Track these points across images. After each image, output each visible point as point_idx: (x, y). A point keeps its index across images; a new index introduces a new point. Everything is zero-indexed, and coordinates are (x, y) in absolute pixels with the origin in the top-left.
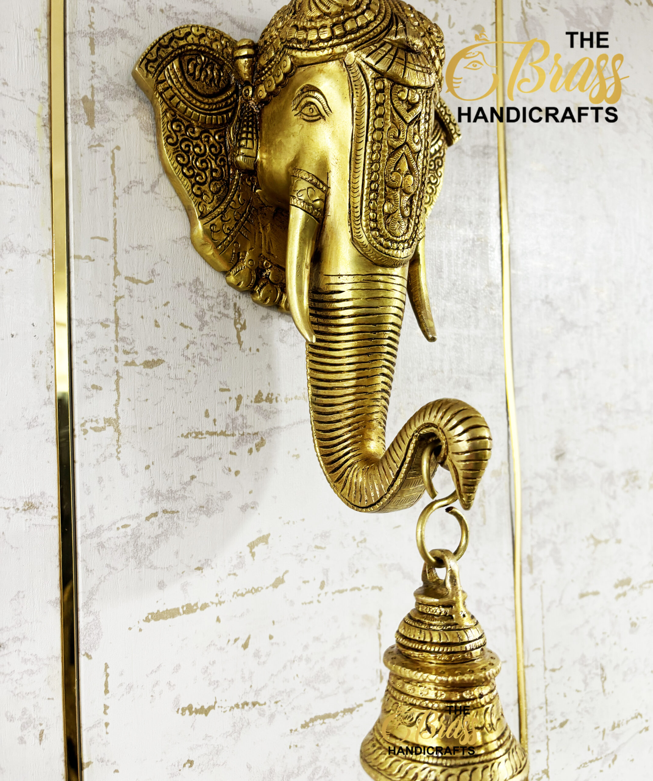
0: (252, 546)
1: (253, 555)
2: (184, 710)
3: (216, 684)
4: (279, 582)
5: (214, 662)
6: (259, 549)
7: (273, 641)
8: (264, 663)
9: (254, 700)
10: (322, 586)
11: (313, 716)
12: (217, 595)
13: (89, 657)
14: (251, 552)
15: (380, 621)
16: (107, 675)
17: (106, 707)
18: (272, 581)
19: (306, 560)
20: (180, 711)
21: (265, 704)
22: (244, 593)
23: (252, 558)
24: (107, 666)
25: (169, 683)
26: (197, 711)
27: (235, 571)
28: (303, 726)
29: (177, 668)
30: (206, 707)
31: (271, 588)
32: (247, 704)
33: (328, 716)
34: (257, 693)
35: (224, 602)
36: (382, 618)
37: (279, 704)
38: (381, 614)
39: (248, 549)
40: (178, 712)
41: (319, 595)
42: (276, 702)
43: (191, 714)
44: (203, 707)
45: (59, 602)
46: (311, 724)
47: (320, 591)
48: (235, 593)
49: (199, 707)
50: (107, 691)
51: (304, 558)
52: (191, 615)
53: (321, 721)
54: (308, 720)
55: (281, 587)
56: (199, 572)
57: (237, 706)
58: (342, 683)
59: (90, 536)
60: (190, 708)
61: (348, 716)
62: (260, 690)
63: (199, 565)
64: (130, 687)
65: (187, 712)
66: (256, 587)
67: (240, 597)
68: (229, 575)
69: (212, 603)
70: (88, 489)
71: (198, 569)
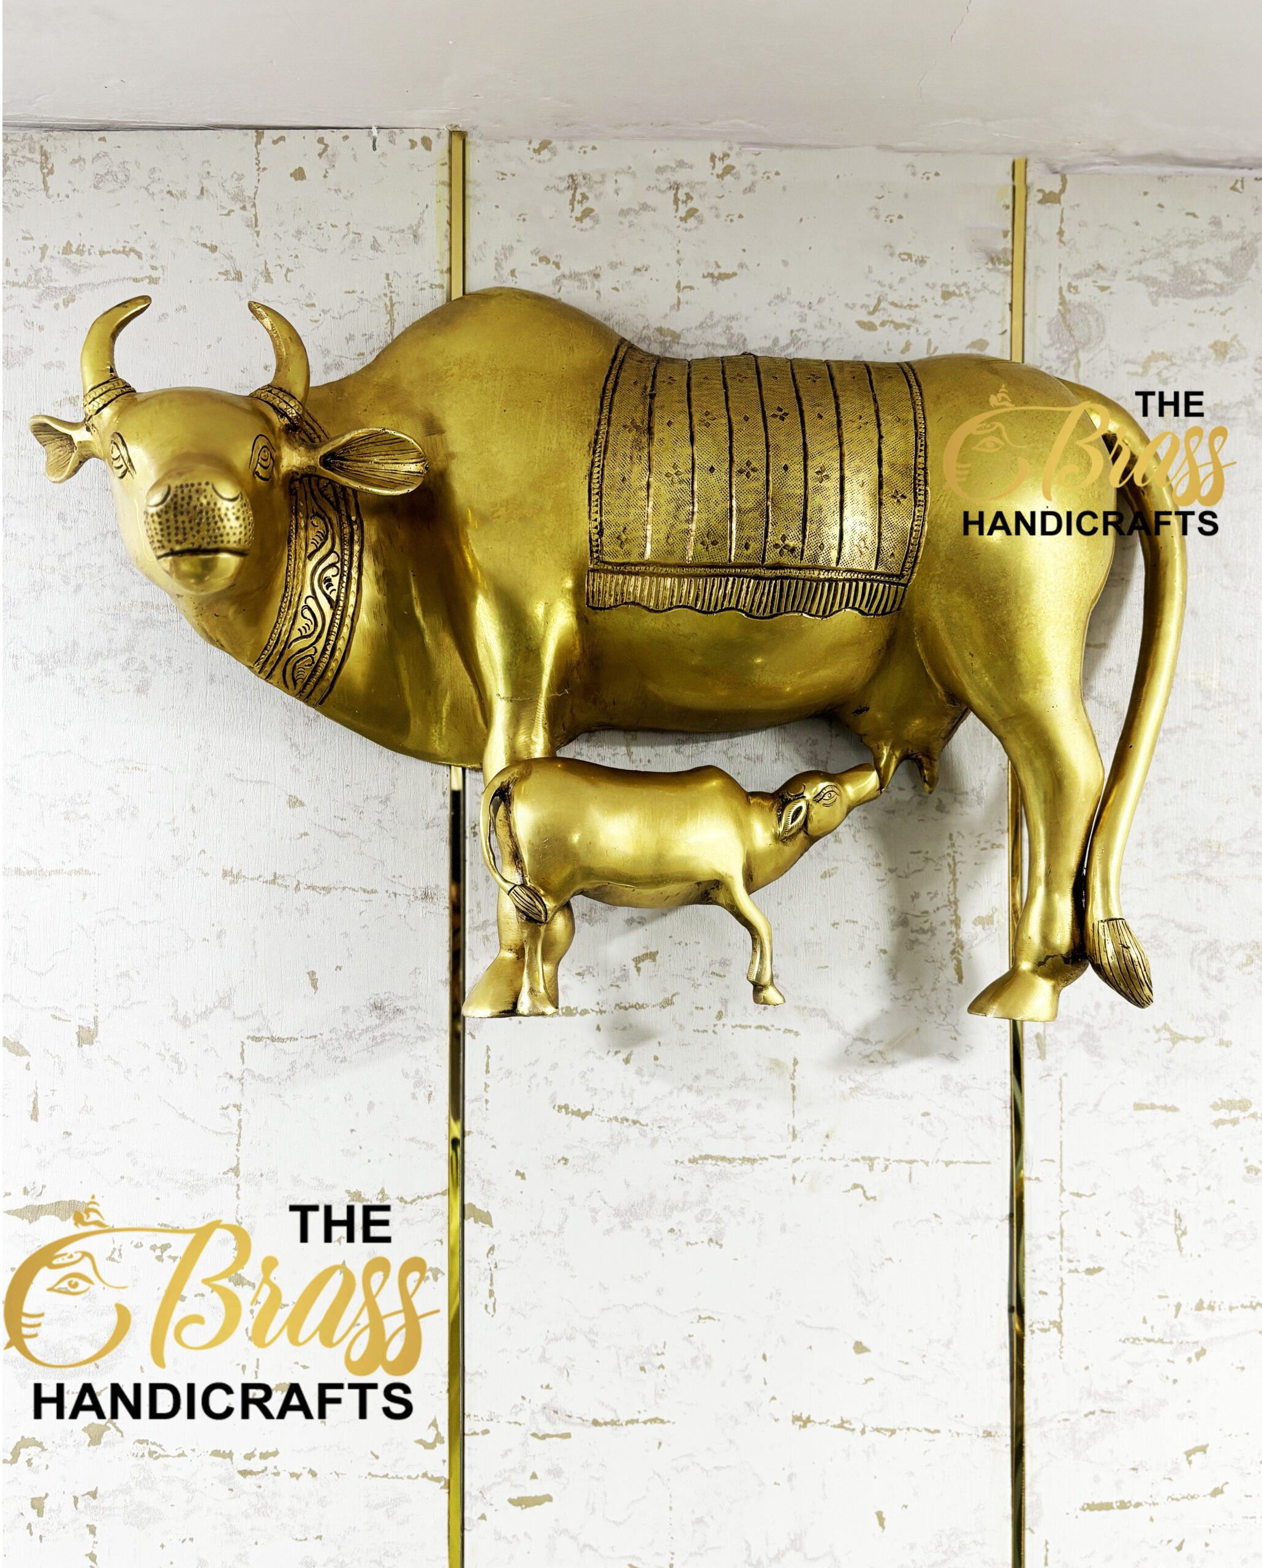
0: (638, 960)
1: (638, 970)
2: (560, 1108)
3: (595, 1091)
4: (668, 1002)
5: (592, 1070)
6: (646, 965)
7: (657, 1062)
8: (647, 1083)
9: (635, 1118)
10: (720, 1015)
11: (703, 1154)
12: (598, 1004)
13: (473, 1037)
14: (636, 967)
15: (795, 1071)
16: (489, 1057)
17: (486, 1086)
18: (660, 1000)
19: (700, 985)
20: (556, 1108)
21: (647, 1125)
22: (627, 1006)
23: (636, 973)
24: (488, 1049)
25: (546, 1078)
26: (573, 1113)
27: (618, 983)
28: (690, 1161)
29: (555, 1066)
30: (583, 1111)
31: (658, 1008)
32: (627, 1120)
33: (723, 1159)
34: (638, 1111)
35: (605, 1012)
36: (797, 1067)
37: (663, 1129)
38: (796, 1062)
39: (633, 964)
40: (554, 1108)
41: (715, 1026)
42: (660, 1127)
43: (567, 1113)
44: (579, 1110)
45: (448, 982)
46: (700, 1162)
47: (716, 1022)
48: (617, 1005)
49: (575, 1109)
50: (487, 1071)
51: (698, 983)
52: (570, 1018)
53: (714, 1162)
54: (697, 1156)
55: (669, 1008)
56: (580, 978)
57: (616, 1118)
58: (743, 1128)
59: (477, 928)
60: (566, 1107)
61: (747, 1167)
62: (642, 1110)
63: (580, 971)
64: (509, 1073)
65: (563, 1110)
66: (641, 1003)
67: (622, 1010)
68: (612, 985)
69: (593, 1010)
70: (476, 886)
71: (579, 974)
